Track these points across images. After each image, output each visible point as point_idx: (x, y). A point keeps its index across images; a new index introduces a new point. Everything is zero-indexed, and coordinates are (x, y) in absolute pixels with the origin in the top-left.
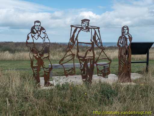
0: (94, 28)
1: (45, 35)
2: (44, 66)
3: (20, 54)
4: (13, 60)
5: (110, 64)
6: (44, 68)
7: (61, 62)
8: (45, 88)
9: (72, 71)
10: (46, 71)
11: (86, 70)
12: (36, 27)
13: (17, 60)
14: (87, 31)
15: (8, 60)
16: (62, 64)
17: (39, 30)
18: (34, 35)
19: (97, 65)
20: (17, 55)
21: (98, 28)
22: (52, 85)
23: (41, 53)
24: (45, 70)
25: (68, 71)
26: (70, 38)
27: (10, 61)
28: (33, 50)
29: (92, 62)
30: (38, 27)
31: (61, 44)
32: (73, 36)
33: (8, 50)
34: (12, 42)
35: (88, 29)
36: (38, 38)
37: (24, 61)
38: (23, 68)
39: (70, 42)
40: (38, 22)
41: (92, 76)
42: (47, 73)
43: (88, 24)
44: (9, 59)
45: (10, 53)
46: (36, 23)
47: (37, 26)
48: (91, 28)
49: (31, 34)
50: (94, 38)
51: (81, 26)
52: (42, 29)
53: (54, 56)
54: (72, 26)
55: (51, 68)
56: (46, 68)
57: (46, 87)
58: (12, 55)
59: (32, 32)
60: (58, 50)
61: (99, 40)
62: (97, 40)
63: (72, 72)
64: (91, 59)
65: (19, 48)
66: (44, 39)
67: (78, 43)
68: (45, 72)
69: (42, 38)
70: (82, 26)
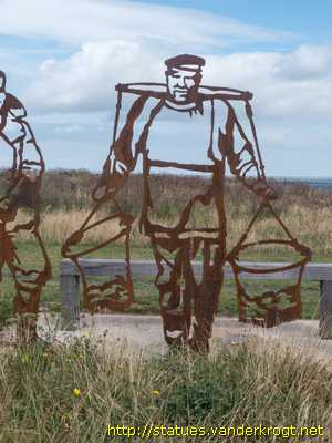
0: (224, 98)
2: (16, 264)
5: (301, 271)
6: (14, 269)
7: (71, 247)
9: (118, 289)
10: (24, 285)
11: (183, 288)
14: (189, 110)
16: (74, 258)
19: (237, 270)
21: (247, 96)
24: (19, 280)
25: (102, 288)
26: (110, 143)
29: (212, 255)
32: (127, 132)
35: (195, 98)
39: (113, 157)
41: (211, 320)
42: (25, 295)
43: (197, 78)
48: (212, 98)
50: (226, 142)
51: (164, 90)
54: (122, 88)
56: (23, 272)
61: (251, 153)
62: (237, 151)
63: (116, 296)
64: (208, 242)
67: (148, 163)
68: (19, 287)
69: (12, 144)
70: (167, 85)
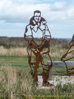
1: (45, 27)
2: (43, 63)
3: (16, 49)
4: (7, 55)
6: (42, 64)
7: (63, 58)
8: (43, 88)
12: (35, 18)
13: (12, 56)
15: (3, 56)
17: (39, 21)
18: (33, 27)
20: (12, 51)
22: (51, 85)
23: (40, 48)
27: (4, 56)
28: (31, 44)
30: (38, 18)
31: (60, 39)
33: (2, 45)
34: (7, 37)
36: (38, 30)
37: (19, 57)
38: (18, 64)
40: (38, 12)
44: (3, 54)
45: (5, 48)
46: (36, 13)
47: (37, 16)
49: (30, 26)
52: (43, 20)
53: (53, 53)
55: (51, 66)
57: (45, 87)
58: (6, 50)
59: (31, 23)
60: (57, 46)
65: (14, 43)
66: (44, 31)
